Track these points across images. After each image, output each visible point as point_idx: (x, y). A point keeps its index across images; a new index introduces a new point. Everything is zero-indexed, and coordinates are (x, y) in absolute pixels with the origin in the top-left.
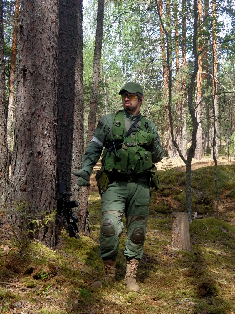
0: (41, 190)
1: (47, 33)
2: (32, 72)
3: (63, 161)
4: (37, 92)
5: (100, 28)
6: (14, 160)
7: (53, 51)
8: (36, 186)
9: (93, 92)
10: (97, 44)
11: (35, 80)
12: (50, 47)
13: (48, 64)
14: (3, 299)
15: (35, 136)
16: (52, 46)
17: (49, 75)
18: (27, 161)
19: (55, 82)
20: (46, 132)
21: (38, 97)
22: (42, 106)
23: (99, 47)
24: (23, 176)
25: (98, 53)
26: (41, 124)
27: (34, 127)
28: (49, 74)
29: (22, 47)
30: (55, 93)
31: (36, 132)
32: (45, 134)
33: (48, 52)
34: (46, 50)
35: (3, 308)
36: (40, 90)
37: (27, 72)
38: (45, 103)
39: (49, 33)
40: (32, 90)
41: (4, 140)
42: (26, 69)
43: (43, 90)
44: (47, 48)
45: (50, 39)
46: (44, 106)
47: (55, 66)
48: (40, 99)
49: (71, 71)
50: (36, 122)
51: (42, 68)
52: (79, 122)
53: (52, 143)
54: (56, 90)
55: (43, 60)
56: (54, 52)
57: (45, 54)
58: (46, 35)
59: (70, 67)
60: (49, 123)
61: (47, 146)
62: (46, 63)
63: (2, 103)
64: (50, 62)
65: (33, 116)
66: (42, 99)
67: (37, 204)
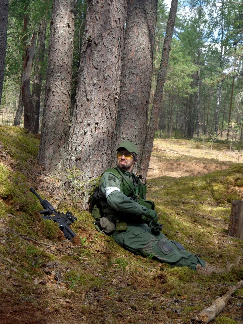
0: (95, 160)
1: (116, 5)
2: (97, 43)
3: (124, 136)
4: (100, 63)
5: (174, 4)
6: (73, 129)
7: (120, 23)
8: (91, 157)
9: (162, 70)
10: (170, 21)
11: (99, 51)
12: (117, 19)
13: (114, 37)
14: (37, 257)
15: (94, 107)
16: (119, 19)
17: (114, 48)
18: (84, 131)
19: (119, 55)
20: (105, 104)
21: (101, 68)
22: (104, 77)
23: (172, 24)
24: (79, 146)
25: (170, 29)
26: (102, 96)
27: (95, 98)
28: (114, 46)
29: (90, 18)
30: (119, 66)
31: (96, 103)
32: (104, 105)
33: (115, 24)
34: (113, 21)
35: (35, 264)
36: (103, 62)
37: (92, 43)
38: (107, 75)
39: (118, 5)
40: (96, 61)
41: (67, 108)
42: (91, 39)
43: (106, 62)
44: (114, 20)
45: (118, 11)
46: (105, 78)
47: (121, 39)
48: (102, 70)
49: (141, 46)
50: (96, 93)
51: (108, 40)
52: (144, 98)
53: (111, 115)
54: (120, 63)
55: (109, 32)
56: (121, 25)
57: (111, 26)
58: (115, 7)
59: (141, 41)
60: (110, 95)
61: (106, 117)
62: (112, 34)
63: (68, 72)
64: (116, 34)
65: (94, 87)
66: (104, 70)
67: (90, 174)
